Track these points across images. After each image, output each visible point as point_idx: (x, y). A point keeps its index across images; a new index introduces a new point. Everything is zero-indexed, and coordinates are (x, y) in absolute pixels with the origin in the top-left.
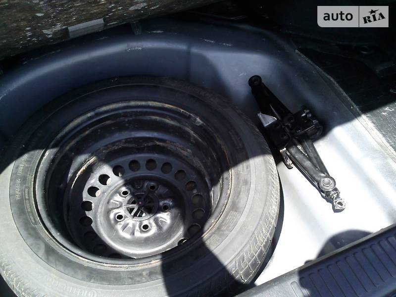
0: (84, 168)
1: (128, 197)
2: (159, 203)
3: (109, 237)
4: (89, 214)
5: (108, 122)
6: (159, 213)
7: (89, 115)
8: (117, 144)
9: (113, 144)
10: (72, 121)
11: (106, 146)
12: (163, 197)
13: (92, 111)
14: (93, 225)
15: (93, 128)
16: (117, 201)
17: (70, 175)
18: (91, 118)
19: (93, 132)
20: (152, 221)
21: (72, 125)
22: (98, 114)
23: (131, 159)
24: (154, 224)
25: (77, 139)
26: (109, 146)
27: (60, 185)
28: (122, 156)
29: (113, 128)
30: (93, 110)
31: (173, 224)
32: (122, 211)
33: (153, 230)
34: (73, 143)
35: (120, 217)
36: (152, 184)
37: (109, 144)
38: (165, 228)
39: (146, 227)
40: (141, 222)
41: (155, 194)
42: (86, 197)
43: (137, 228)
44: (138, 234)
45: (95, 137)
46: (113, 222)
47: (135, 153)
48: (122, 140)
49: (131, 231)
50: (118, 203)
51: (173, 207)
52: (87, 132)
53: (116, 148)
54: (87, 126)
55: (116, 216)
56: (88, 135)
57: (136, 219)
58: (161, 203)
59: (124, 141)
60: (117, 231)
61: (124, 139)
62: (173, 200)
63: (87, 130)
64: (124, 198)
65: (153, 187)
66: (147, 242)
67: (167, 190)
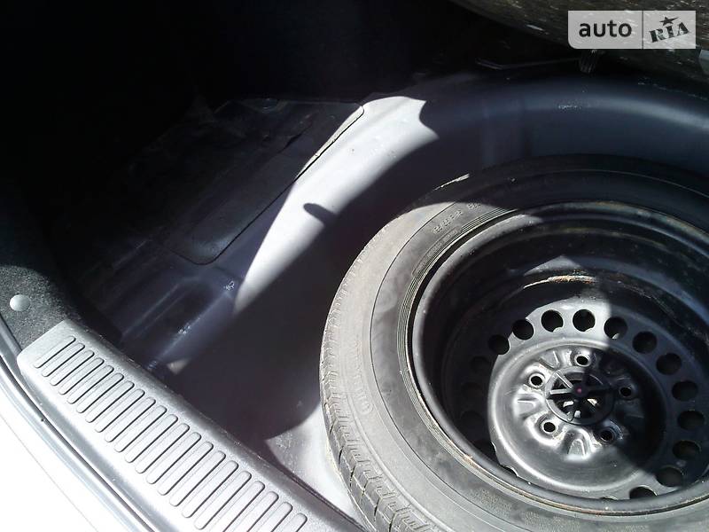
0: (568, 278)
1: (578, 369)
2: (604, 419)
3: (500, 391)
4: (513, 340)
5: (659, 246)
6: (588, 431)
7: (640, 212)
8: (648, 288)
9: (643, 284)
10: (607, 200)
11: (630, 277)
12: (620, 417)
13: (650, 211)
14: (500, 357)
15: (628, 235)
16: (559, 359)
17: (537, 268)
18: (639, 218)
19: (626, 240)
20: (566, 429)
21: (602, 206)
22: (652, 221)
23: (650, 330)
24: (562, 436)
25: (594, 231)
26: (633, 281)
27: (512, 268)
28: (640, 313)
29: (660, 262)
30: (651, 209)
31: (589, 467)
32: (548, 376)
33: (554, 442)
34: (580, 231)
35: (537, 381)
36: (633, 387)
37: (636, 278)
38: (572, 457)
39: (550, 427)
40: (551, 414)
41: (617, 403)
42: (535, 317)
43: (537, 416)
44: (530, 425)
45: (623, 251)
46: (522, 376)
47: (665, 327)
48: (659, 289)
49: (527, 411)
50: (557, 362)
51: (617, 445)
52: (615, 234)
53: (642, 293)
54: (623, 224)
55: (534, 375)
56: (613, 238)
57: (551, 403)
58: (608, 423)
59: (661, 293)
60: (513, 393)
61: (664, 291)
62: (628, 436)
63: (619, 231)
64: (570, 364)
65: (626, 392)
66: (529, 446)
67: (641, 416)
